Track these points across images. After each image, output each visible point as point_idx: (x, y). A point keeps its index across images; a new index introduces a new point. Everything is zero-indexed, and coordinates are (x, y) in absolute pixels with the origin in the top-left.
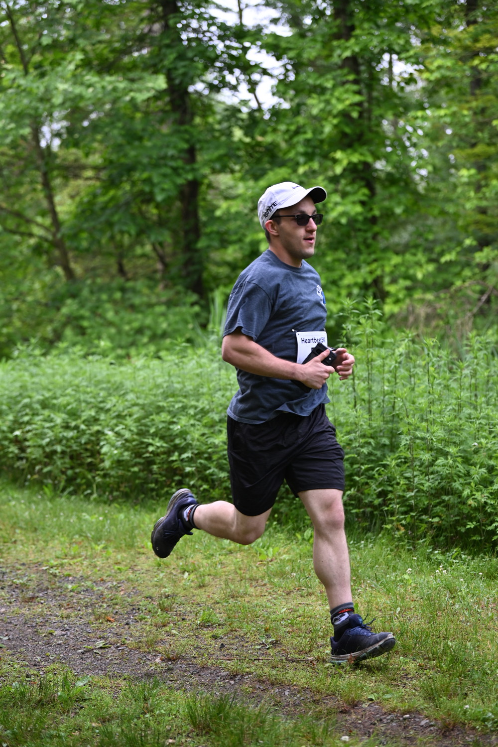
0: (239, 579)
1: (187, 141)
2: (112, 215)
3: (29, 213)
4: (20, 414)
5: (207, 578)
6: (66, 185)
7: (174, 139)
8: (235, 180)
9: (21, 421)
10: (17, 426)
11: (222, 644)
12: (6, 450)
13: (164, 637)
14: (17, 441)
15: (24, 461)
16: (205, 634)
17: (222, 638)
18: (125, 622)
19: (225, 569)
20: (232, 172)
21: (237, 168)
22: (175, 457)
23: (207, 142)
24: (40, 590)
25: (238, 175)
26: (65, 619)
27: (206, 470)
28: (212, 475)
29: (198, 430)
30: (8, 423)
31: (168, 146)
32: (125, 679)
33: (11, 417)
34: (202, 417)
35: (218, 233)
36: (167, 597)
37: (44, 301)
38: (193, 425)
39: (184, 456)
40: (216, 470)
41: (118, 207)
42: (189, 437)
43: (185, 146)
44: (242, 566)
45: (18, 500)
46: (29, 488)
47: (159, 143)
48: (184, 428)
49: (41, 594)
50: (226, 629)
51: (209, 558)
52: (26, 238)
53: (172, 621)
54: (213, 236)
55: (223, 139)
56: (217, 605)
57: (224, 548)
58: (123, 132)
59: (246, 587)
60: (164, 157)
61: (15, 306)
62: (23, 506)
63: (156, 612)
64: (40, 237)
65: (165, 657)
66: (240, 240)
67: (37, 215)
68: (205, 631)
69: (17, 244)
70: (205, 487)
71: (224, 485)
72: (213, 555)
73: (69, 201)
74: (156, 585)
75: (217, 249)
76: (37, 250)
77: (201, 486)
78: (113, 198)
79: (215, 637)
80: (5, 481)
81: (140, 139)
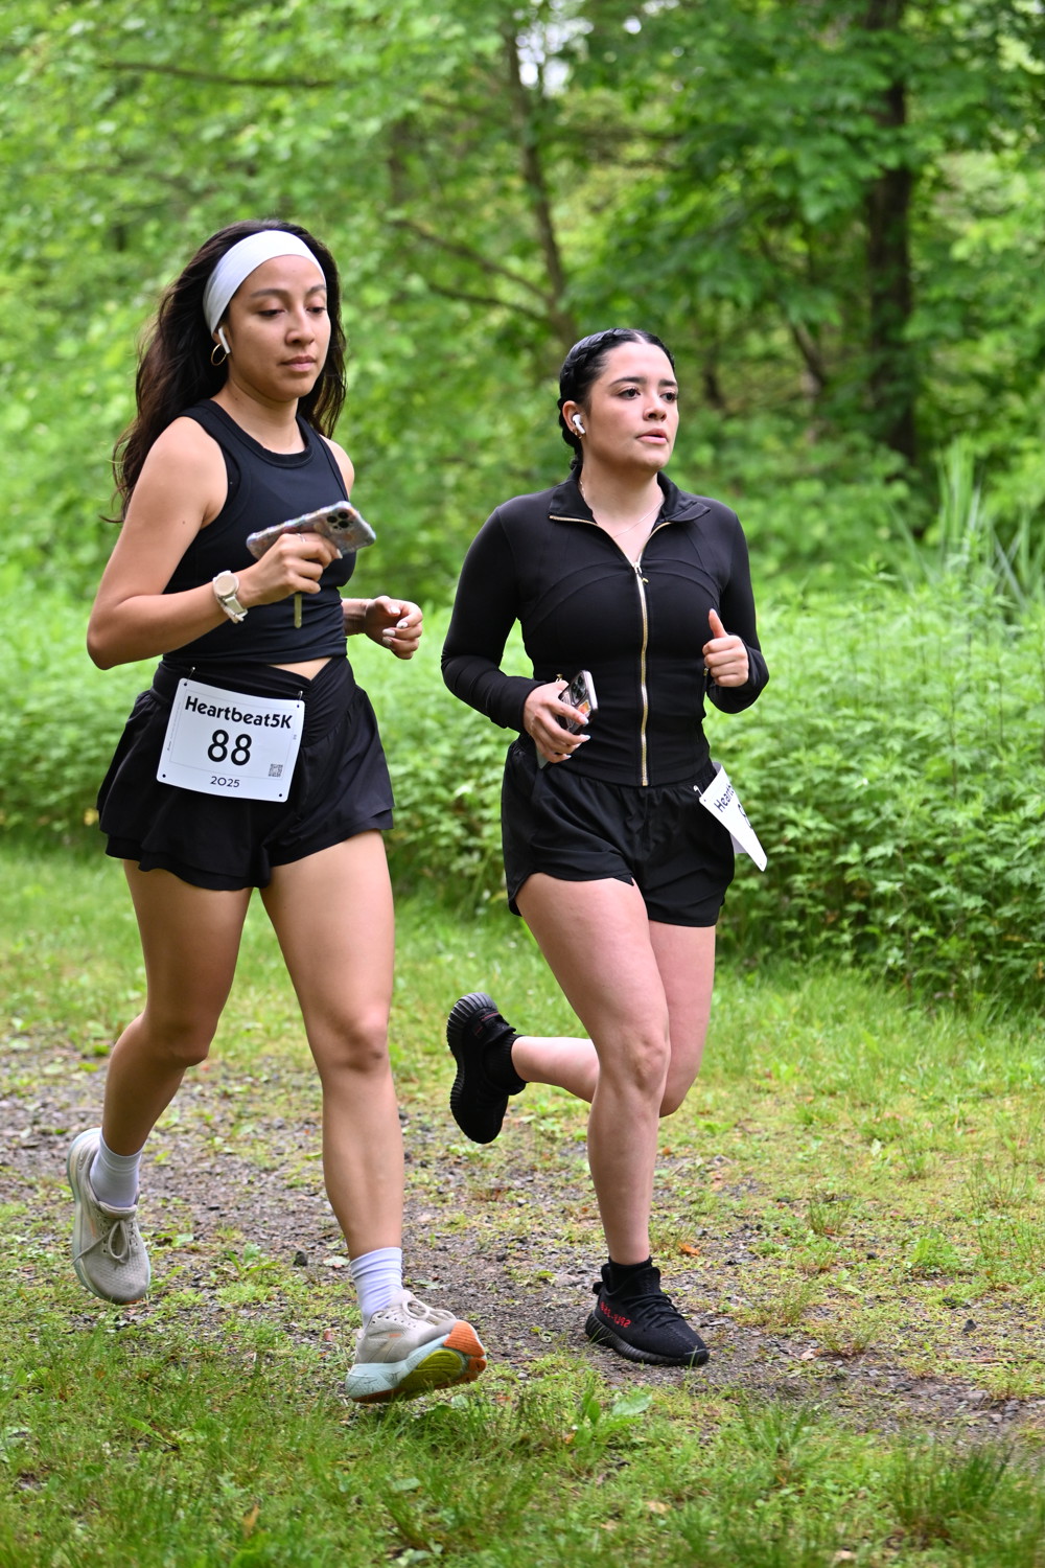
0: (1009, 1161)
1: (886, 70)
2: (695, 254)
3: (492, 250)
4: (469, 741)
5: (928, 1156)
6: (580, 181)
7: (854, 65)
8: (1002, 167)
9: (471, 757)
10: (459, 770)
11: (970, 1322)
12: (433, 829)
13: (824, 1298)
14: (460, 807)
15: (476, 856)
16: (924, 1294)
17: (968, 1307)
18: (727, 1258)
19: (974, 1137)
20: (997, 147)
21: (1009, 137)
22: (851, 855)
23: (935, 71)
24: (517, 1173)
25: (1010, 156)
26: (576, 1245)
27: (927, 891)
28: (941, 901)
29: (911, 790)
30: (439, 763)
31: (838, 83)
32: (727, 1399)
33: (445, 748)
34: (923, 758)
35: (958, 301)
36: (830, 1200)
37: (520, 466)
38: (901, 779)
39: (875, 852)
40: (955, 891)
41: (709, 235)
42: (888, 809)
43: (882, 83)
44: (1016, 1129)
45: (458, 949)
46: (487, 921)
47: (816, 75)
48: (879, 784)
49: (517, 1183)
50: (978, 1284)
51: (930, 1108)
52: (481, 309)
53: (842, 1260)
54: (946, 308)
55: (976, 64)
56: (956, 1225)
57: (971, 1085)
58: (726, 49)
59: (1027, 1183)
60: (828, 111)
61: (451, 476)
62: (472, 966)
63: (803, 1237)
64: (517, 309)
65: (825, 1347)
66: (1014, 320)
67: (507, 253)
68: (926, 1287)
69: (458, 327)
70: (925, 931)
71: (973, 927)
72: (942, 1100)
73: (588, 221)
74: (801, 1171)
75: (952, 342)
76: (509, 340)
77: (915, 929)
78: (696, 214)
79: (951, 1304)
80: (428, 903)
81: (769, 64)
